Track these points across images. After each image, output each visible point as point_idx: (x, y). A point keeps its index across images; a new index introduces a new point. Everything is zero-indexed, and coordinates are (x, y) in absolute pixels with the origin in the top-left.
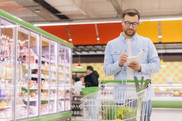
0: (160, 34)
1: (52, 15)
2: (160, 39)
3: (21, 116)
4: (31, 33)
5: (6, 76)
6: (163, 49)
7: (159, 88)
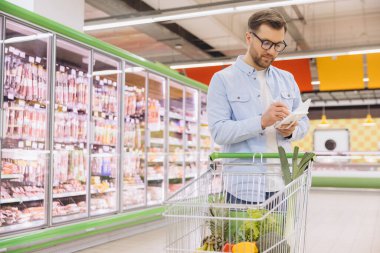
0: (366, 76)
1: (200, 52)
2: (366, 83)
3: (135, 203)
4: (150, 75)
5: (112, 142)
6: (371, 98)
7: (366, 157)
